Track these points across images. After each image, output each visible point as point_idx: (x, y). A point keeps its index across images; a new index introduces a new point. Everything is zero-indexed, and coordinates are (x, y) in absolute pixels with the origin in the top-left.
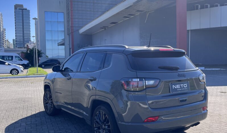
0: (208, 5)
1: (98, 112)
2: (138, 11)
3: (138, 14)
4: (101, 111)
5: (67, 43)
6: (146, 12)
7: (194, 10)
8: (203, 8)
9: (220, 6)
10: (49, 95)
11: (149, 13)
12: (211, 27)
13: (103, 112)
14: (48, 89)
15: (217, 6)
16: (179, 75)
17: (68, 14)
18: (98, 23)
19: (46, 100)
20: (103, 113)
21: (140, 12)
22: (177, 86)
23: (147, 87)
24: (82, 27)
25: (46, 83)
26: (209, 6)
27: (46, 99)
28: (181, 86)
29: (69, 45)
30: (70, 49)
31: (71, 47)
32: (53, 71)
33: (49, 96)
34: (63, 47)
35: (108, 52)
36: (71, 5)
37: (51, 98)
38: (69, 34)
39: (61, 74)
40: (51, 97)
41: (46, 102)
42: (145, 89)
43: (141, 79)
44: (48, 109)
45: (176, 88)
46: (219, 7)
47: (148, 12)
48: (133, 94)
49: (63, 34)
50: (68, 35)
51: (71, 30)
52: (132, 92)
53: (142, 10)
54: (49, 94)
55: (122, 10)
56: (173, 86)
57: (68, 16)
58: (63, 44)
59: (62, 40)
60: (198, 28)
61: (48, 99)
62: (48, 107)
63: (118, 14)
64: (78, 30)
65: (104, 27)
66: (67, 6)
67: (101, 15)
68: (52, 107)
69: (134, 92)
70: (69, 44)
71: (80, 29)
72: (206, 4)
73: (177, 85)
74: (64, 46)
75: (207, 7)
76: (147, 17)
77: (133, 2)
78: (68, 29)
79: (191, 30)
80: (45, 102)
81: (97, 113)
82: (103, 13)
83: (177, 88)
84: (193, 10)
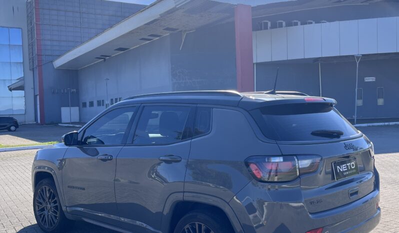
0: (282, 23)
1: (188, 226)
2: (168, 29)
3: (167, 34)
4: (197, 223)
5: (29, 84)
6: (181, 31)
7: (261, 29)
8: (276, 27)
9: (301, 24)
10: (47, 192)
11: (187, 34)
12: (290, 58)
13: (203, 225)
14: (45, 181)
15: (296, 24)
16: (346, 146)
17: (31, 31)
18: (92, 49)
19: (41, 203)
20: (203, 228)
21: (171, 32)
22: (344, 168)
23: (302, 172)
24: (59, 56)
25: (40, 168)
26: (284, 24)
27: (41, 201)
28: (347, 166)
29: (33, 90)
30: (35, 97)
31: (37, 93)
32: (66, 144)
33: (48, 195)
34: (22, 93)
35: (198, 105)
36: (36, 14)
37: (54, 198)
38: (33, 70)
39: (79, 149)
40: (54, 196)
41: (40, 208)
42: (299, 177)
43: (287, 157)
44: (45, 221)
45: (342, 170)
46: (300, 27)
47: (185, 31)
48: (269, 187)
49: (21, 69)
50: (30, 70)
51: (37, 61)
52: (267, 184)
53: (174, 28)
54: (49, 190)
55: (138, 26)
56: (338, 167)
57: (30, 36)
58: (21, 88)
59: (17, 79)
60: (268, 59)
61: (47, 200)
62: (46, 216)
63: (131, 33)
64: (52, 62)
65: (104, 57)
66: (28, 16)
67: (97, 35)
68: (56, 217)
69: (279, 184)
70: (33, 87)
71: (57, 59)
72: (280, 21)
73: (343, 166)
74: (23, 91)
75: (281, 26)
76: (183, 41)
77: (160, 13)
78: (32, 60)
79: (257, 64)
80: (37, 207)
81: (186, 227)
82: (103, 30)
83: (343, 172)
84: (258, 30)
